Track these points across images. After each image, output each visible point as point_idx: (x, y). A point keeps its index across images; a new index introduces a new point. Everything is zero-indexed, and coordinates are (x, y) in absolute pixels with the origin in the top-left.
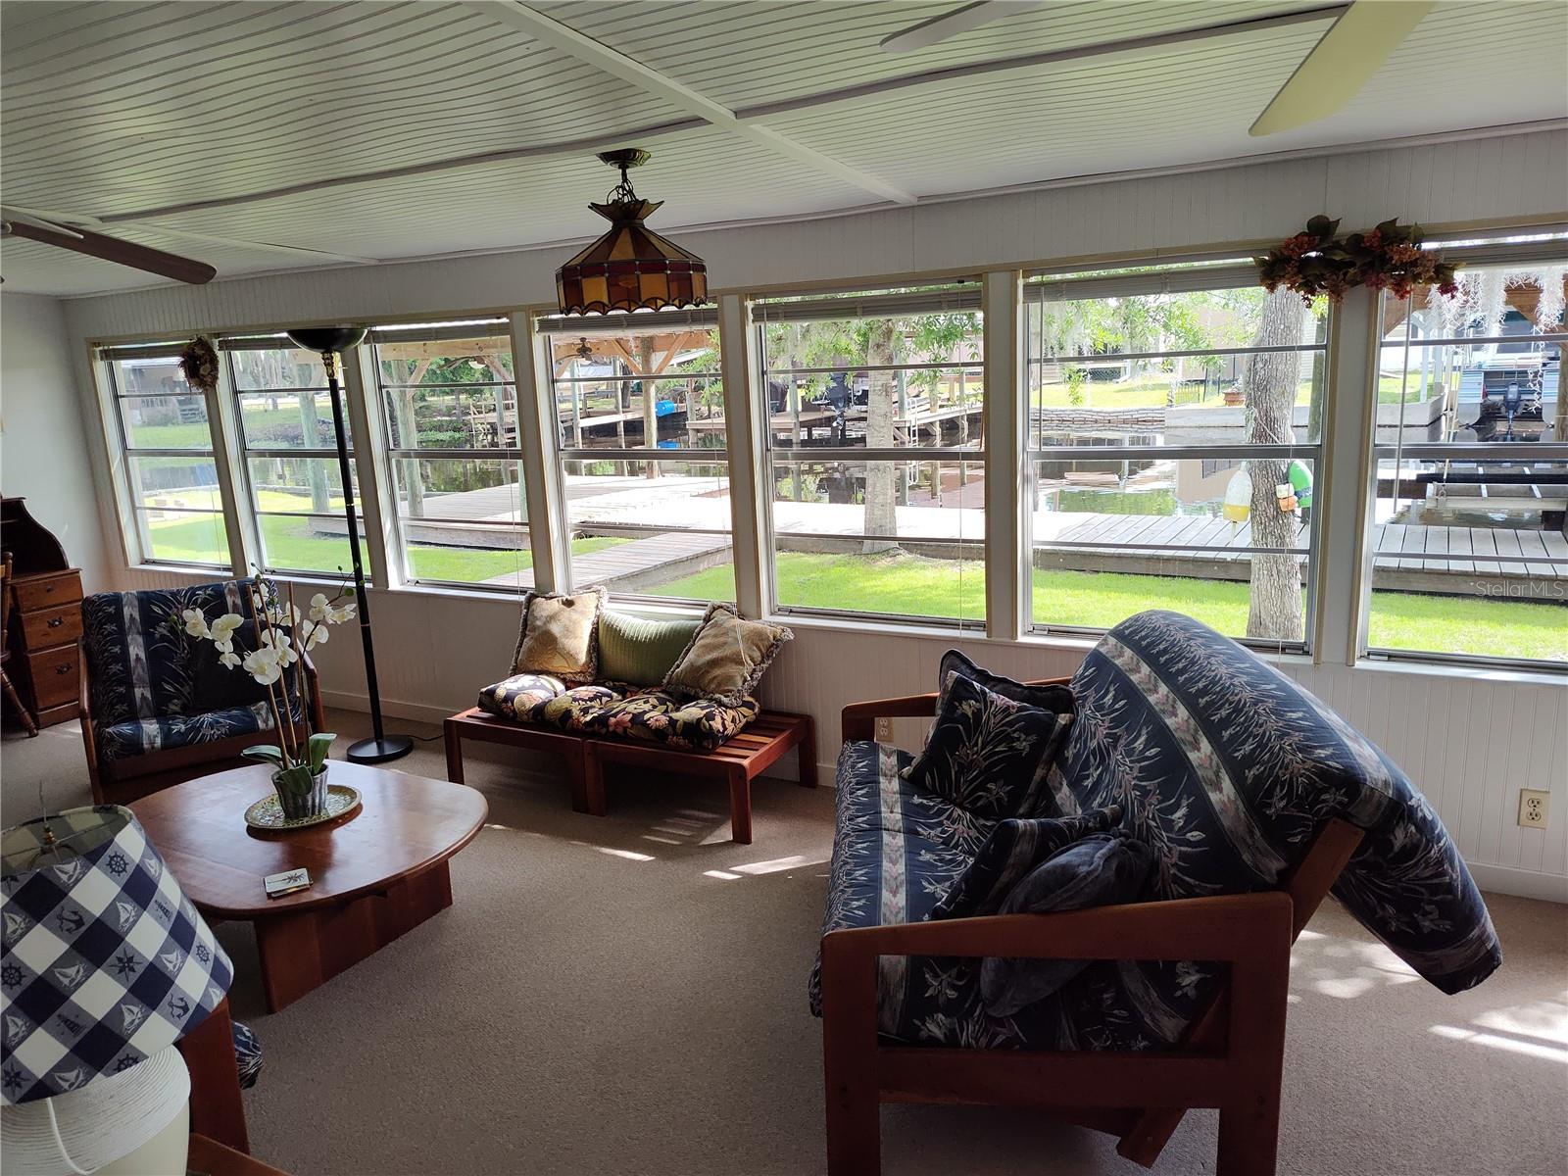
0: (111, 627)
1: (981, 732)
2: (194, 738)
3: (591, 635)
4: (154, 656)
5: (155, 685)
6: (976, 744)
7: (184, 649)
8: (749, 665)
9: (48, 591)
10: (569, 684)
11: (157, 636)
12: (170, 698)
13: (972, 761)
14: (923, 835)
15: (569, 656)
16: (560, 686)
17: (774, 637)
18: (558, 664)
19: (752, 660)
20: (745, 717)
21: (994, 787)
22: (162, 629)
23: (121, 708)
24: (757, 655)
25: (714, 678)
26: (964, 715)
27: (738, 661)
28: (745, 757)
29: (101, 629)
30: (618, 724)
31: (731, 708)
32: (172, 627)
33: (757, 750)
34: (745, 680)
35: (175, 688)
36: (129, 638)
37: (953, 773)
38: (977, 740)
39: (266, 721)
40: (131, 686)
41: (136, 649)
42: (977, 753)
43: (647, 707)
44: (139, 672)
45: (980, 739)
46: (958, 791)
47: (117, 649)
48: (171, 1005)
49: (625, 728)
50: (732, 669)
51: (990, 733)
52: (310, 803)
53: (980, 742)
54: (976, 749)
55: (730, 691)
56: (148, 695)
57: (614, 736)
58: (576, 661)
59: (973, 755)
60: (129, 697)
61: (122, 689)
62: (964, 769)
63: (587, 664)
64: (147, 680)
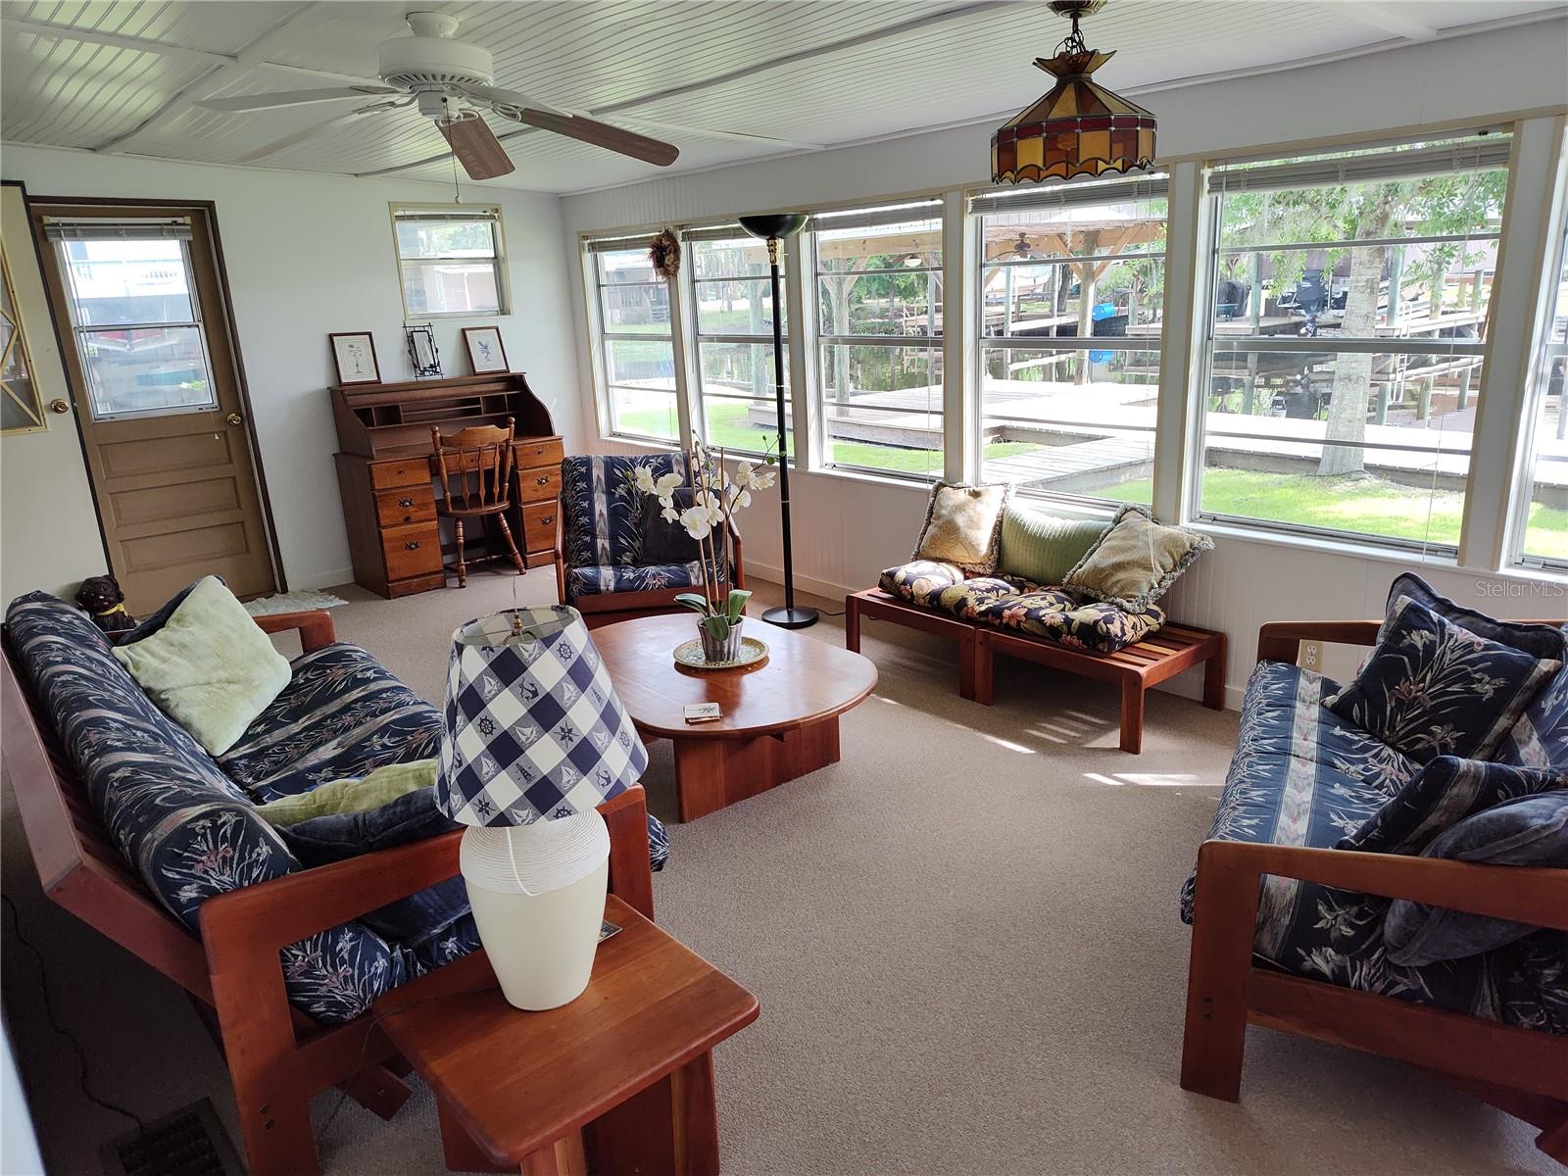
0: (582, 485)
1: (1431, 668)
2: (640, 586)
3: (995, 528)
4: (615, 514)
5: (613, 538)
6: (1423, 680)
7: (637, 509)
8: (1158, 571)
9: (539, 453)
10: (968, 574)
11: (617, 496)
12: (624, 550)
13: (1416, 698)
14: (1340, 768)
15: (971, 547)
16: (959, 576)
17: (1191, 545)
18: (959, 554)
19: (1162, 567)
20: (1147, 625)
21: (1439, 731)
22: (621, 491)
23: (586, 555)
24: (1169, 563)
25: (1118, 581)
26: (1413, 647)
27: (1147, 567)
28: (1142, 666)
29: (575, 485)
30: (1012, 616)
31: (1132, 614)
32: (629, 489)
33: (1156, 660)
34: (1152, 587)
35: (627, 541)
36: (596, 495)
37: (1389, 709)
38: (1425, 675)
39: (697, 578)
40: (594, 537)
41: (601, 506)
42: (1422, 690)
43: (1044, 603)
44: (602, 525)
45: (1429, 674)
46: (1392, 728)
47: (586, 504)
48: (598, 775)
49: (1019, 622)
50: (1138, 574)
51: (1443, 670)
52: (726, 649)
53: (1428, 678)
54: (1422, 685)
55: (1134, 597)
56: (607, 546)
57: (1007, 628)
58: (977, 551)
59: (1418, 691)
60: (592, 547)
61: (588, 539)
62: (1402, 705)
63: (988, 556)
64: (607, 533)
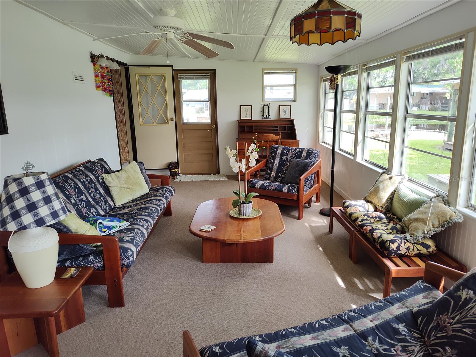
0: (273, 154)
1: (461, 313)
3: (392, 193)
4: (280, 165)
5: (277, 173)
6: (453, 318)
7: (288, 164)
8: (430, 227)
9: (290, 145)
10: (376, 210)
11: (283, 159)
12: (279, 177)
13: (446, 326)
16: (371, 209)
17: (450, 218)
18: (375, 201)
19: (433, 225)
21: (449, 351)
22: (284, 158)
23: (268, 176)
24: (436, 223)
25: (412, 226)
26: (460, 297)
27: (424, 222)
29: (271, 154)
30: (365, 229)
31: (409, 242)
32: (287, 158)
33: (409, 266)
34: (424, 233)
35: (281, 175)
36: (276, 158)
37: (431, 326)
38: (456, 316)
40: (272, 171)
41: (277, 162)
42: (451, 323)
43: (381, 228)
44: (275, 168)
45: (458, 317)
46: (429, 338)
47: (272, 161)
49: (366, 232)
50: (419, 225)
51: (466, 317)
53: (457, 318)
54: (452, 320)
55: (414, 235)
56: (274, 175)
57: (364, 235)
58: (381, 201)
59: (448, 323)
60: (270, 174)
61: (270, 171)
62: (439, 328)
63: (385, 204)
64: (276, 171)
